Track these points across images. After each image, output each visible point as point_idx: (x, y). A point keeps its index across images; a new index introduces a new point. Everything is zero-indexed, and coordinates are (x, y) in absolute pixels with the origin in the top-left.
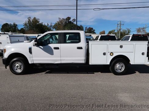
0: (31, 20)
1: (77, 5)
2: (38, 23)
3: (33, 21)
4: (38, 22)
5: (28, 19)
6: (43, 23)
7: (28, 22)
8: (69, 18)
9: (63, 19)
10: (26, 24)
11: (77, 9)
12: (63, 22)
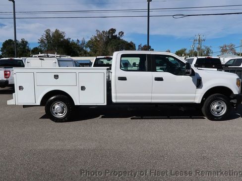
0: (51, 34)
1: (149, 9)
2: (62, 39)
3: (53, 36)
4: (63, 37)
5: (45, 33)
6: (70, 39)
7: (46, 37)
8: (113, 31)
9: (103, 32)
10: (42, 40)
11: (149, 16)
12: (102, 37)
